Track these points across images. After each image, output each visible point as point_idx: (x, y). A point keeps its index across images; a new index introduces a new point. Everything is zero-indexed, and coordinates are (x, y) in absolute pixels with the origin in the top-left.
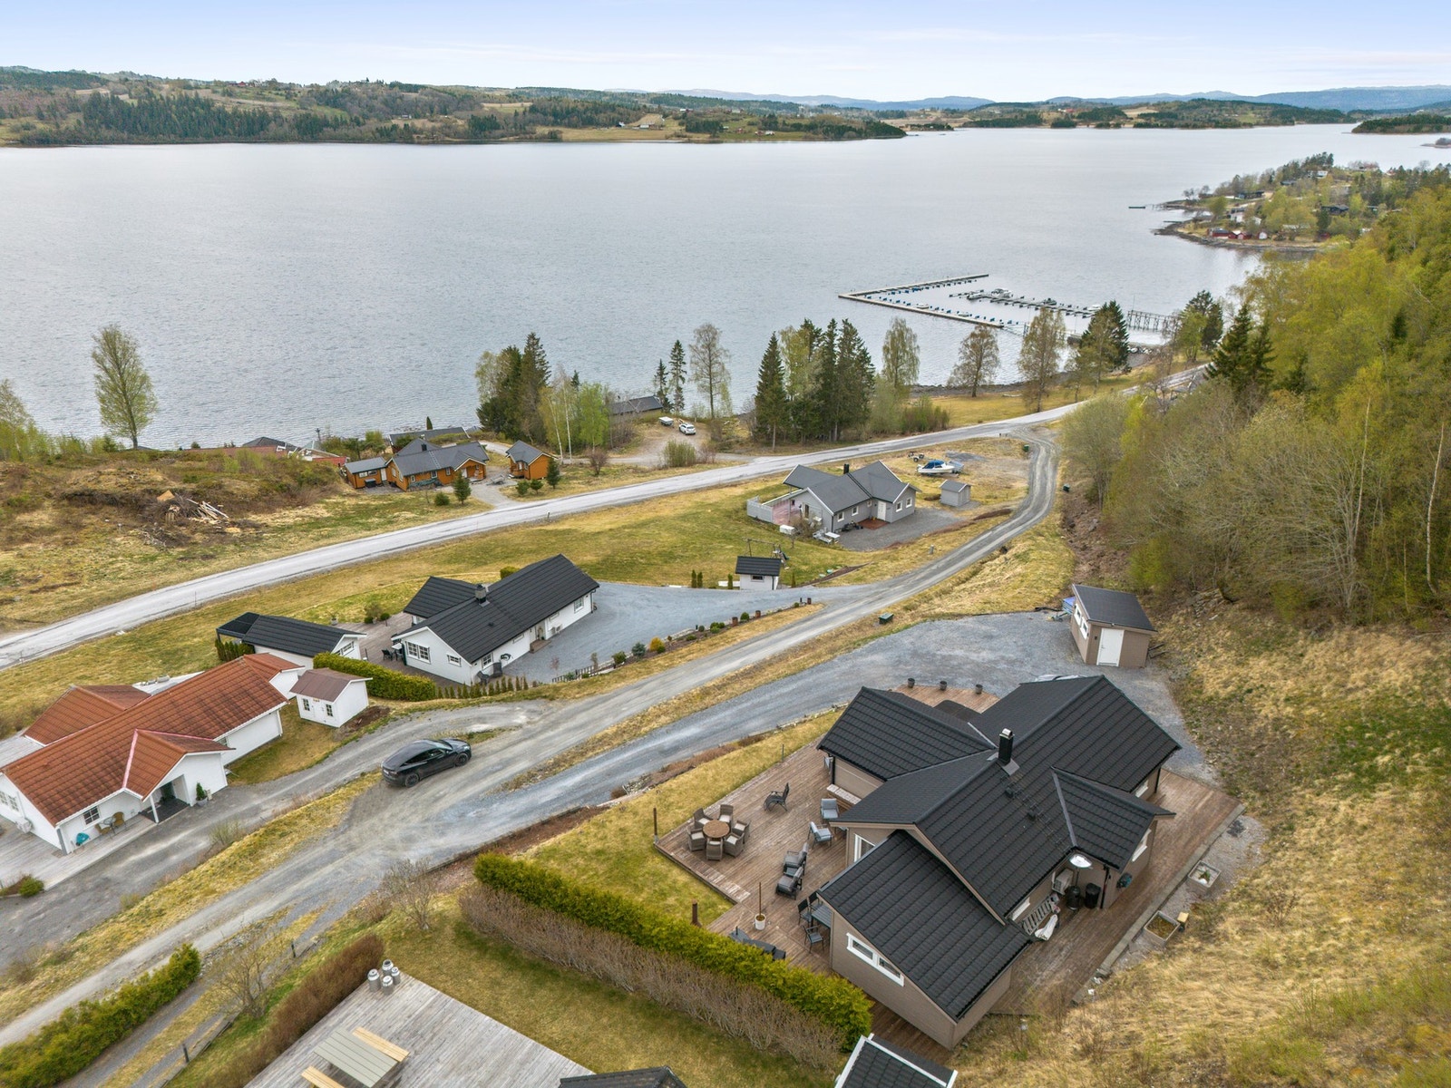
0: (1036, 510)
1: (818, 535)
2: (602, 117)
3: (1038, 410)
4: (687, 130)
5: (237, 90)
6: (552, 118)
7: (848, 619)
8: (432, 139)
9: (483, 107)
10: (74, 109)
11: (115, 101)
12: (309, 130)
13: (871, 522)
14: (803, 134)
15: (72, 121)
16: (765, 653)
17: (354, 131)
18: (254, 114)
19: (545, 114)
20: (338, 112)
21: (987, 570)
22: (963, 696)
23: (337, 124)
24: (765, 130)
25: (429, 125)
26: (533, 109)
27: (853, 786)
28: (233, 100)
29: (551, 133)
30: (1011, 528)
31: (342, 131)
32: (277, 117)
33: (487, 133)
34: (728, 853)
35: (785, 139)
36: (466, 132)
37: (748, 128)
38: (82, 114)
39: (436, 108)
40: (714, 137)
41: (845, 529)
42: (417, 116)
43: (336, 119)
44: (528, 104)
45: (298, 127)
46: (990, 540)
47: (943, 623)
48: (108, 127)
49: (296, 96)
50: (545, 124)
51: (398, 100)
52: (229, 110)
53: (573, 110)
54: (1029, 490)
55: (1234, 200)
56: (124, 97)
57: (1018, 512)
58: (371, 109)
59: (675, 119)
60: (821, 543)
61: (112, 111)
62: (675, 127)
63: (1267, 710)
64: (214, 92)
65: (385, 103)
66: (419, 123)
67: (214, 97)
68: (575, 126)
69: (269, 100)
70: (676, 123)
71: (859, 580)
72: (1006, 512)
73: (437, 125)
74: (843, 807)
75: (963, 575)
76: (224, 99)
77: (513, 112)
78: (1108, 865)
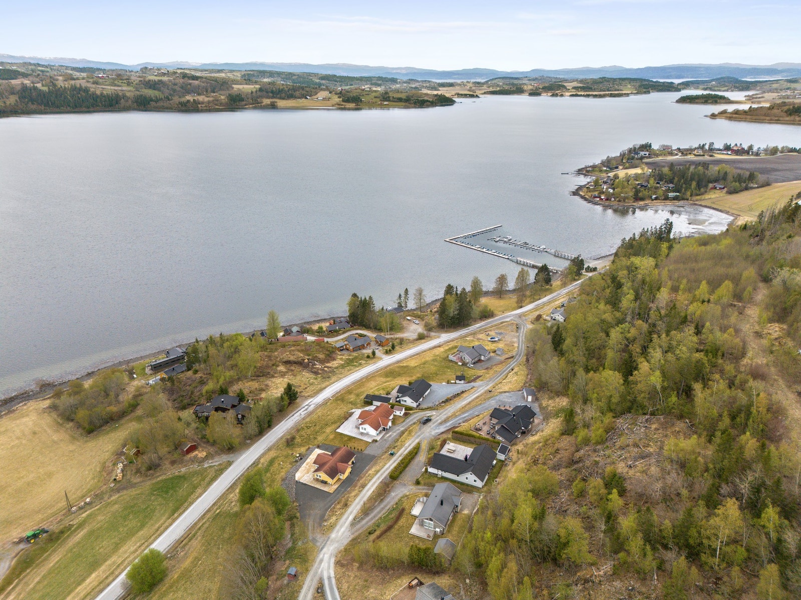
0: (520, 356)
1: (468, 365)
2: (297, 93)
3: (521, 307)
4: (343, 101)
5: (101, 81)
6: (271, 95)
7: (482, 391)
8: (211, 108)
9: (233, 88)
10: (13, 93)
11: (35, 88)
12: (143, 104)
13: (480, 361)
14: (403, 104)
15: (12, 100)
16: (470, 400)
17: (166, 104)
18: (112, 94)
19: (267, 92)
20: (157, 93)
21: (509, 376)
22: (507, 408)
23: (157, 100)
24: (384, 101)
25: (206, 99)
26: (261, 90)
27: (494, 421)
28: (98, 86)
29: (271, 102)
30: (514, 363)
31: (161, 104)
32: (124, 96)
33: (238, 103)
34: (480, 430)
35: (394, 107)
36: (227, 104)
37: (374, 100)
38: (17, 96)
39: (209, 90)
40: (357, 105)
41: (474, 363)
42: (199, 94)
43: (156, 97)
44: (258, 86)
45: (136, 102)
46: (509, 367)
47: (503, 394)
48: (33, 104)
49: (133, 83)
50: (268, 97)
51: (189, 86)
52: (98, 92)
53: (282, 90)
54: (518, 347)
55: (606, 170)
56: (39, 85)
57: (516, 356)
58: (174, 91)
59: (336, 94)
60: (469, 368)
61: (34, 94)
62: (336, 99)
63: (550, 408)
64: (88, 82)
65: (182, 87)
66: (201, 98)
67: (89, 85)
68: (283, 99)
69: (119, 86)
70: (337, 96)
71: (482, 380)
72: (512, 357)
73: (211, 99)
74: (494, 424)
75: (504, 378)
76: (94, 86)
77: (250, 91)
78: (526, 428)
